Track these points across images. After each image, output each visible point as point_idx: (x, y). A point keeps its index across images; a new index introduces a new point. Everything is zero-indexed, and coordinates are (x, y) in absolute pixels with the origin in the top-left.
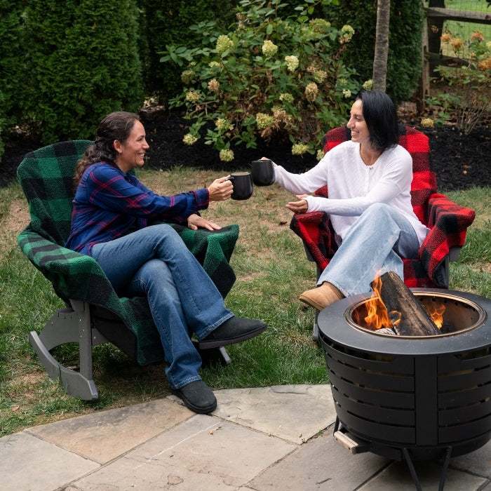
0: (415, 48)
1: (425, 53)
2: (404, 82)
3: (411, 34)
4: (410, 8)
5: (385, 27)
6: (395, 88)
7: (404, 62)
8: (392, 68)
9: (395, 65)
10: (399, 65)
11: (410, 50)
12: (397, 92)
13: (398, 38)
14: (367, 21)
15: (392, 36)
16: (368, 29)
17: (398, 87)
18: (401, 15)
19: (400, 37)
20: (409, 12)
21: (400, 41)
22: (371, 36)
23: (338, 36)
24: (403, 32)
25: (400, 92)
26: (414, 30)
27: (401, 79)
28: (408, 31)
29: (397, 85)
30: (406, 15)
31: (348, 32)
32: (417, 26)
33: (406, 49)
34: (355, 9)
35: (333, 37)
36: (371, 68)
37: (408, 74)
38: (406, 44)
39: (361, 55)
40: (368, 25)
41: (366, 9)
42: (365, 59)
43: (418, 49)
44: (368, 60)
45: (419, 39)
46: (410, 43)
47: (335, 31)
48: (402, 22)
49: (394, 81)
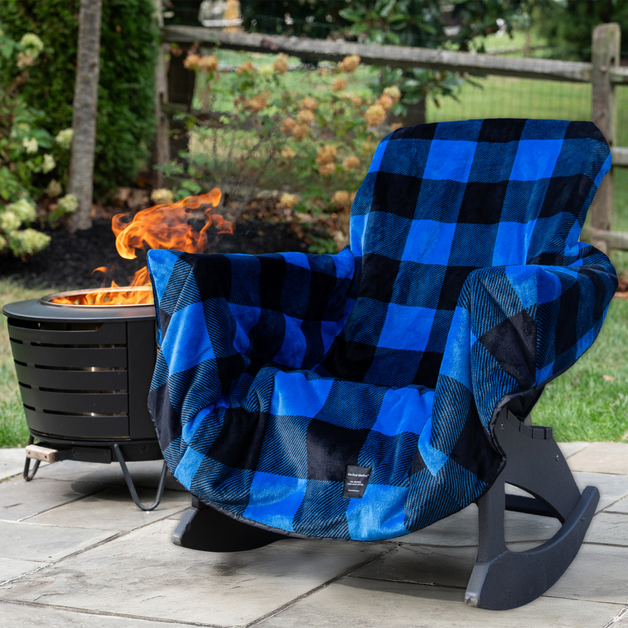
0: (143, 89)
1: (162, 103)
2: (125, 145)
3: (137, 65)
4: (135, 21)
5: (93, 42)
6: (110, 154)
7: (126, 110)
8: (105, 119)
9: (110, 115)
10: (116, 116)
11: (135, 91)
12: (115, 162)
13: (114, 70)
14: (62, 40)
15: (106, 66)
16: (64, 53)
17: (116, 154)
18: (122, 32)
19: (119, 69)
20: (133, 27)
21: (119, 76)
22: (70, 66)
23: (16, 51)
24: (123, 61)
25: (120, 163)
26: (143, 59)
27: (120, 140)
28: (132, 59)
29: (115, 148)
30: (129, 32)
31: (31, 46)
32: (147, 52)
33: (129, 89)
34: (42, 20)
35: (7, 53)
36: (69, 119)
37: (133, 133)
38: (129, 81)
39: (53, 98)
40: (64, 46)
41: (61, 20)
42: (60, 103)
43: (149, 92)
44: (65, 105)
45: (151, 75)
46: (136, 80)
47: (11, 43)
48: (121, 43)
49: (108, 141)
